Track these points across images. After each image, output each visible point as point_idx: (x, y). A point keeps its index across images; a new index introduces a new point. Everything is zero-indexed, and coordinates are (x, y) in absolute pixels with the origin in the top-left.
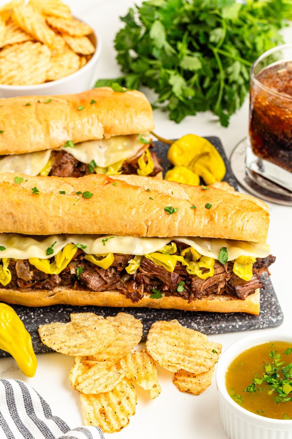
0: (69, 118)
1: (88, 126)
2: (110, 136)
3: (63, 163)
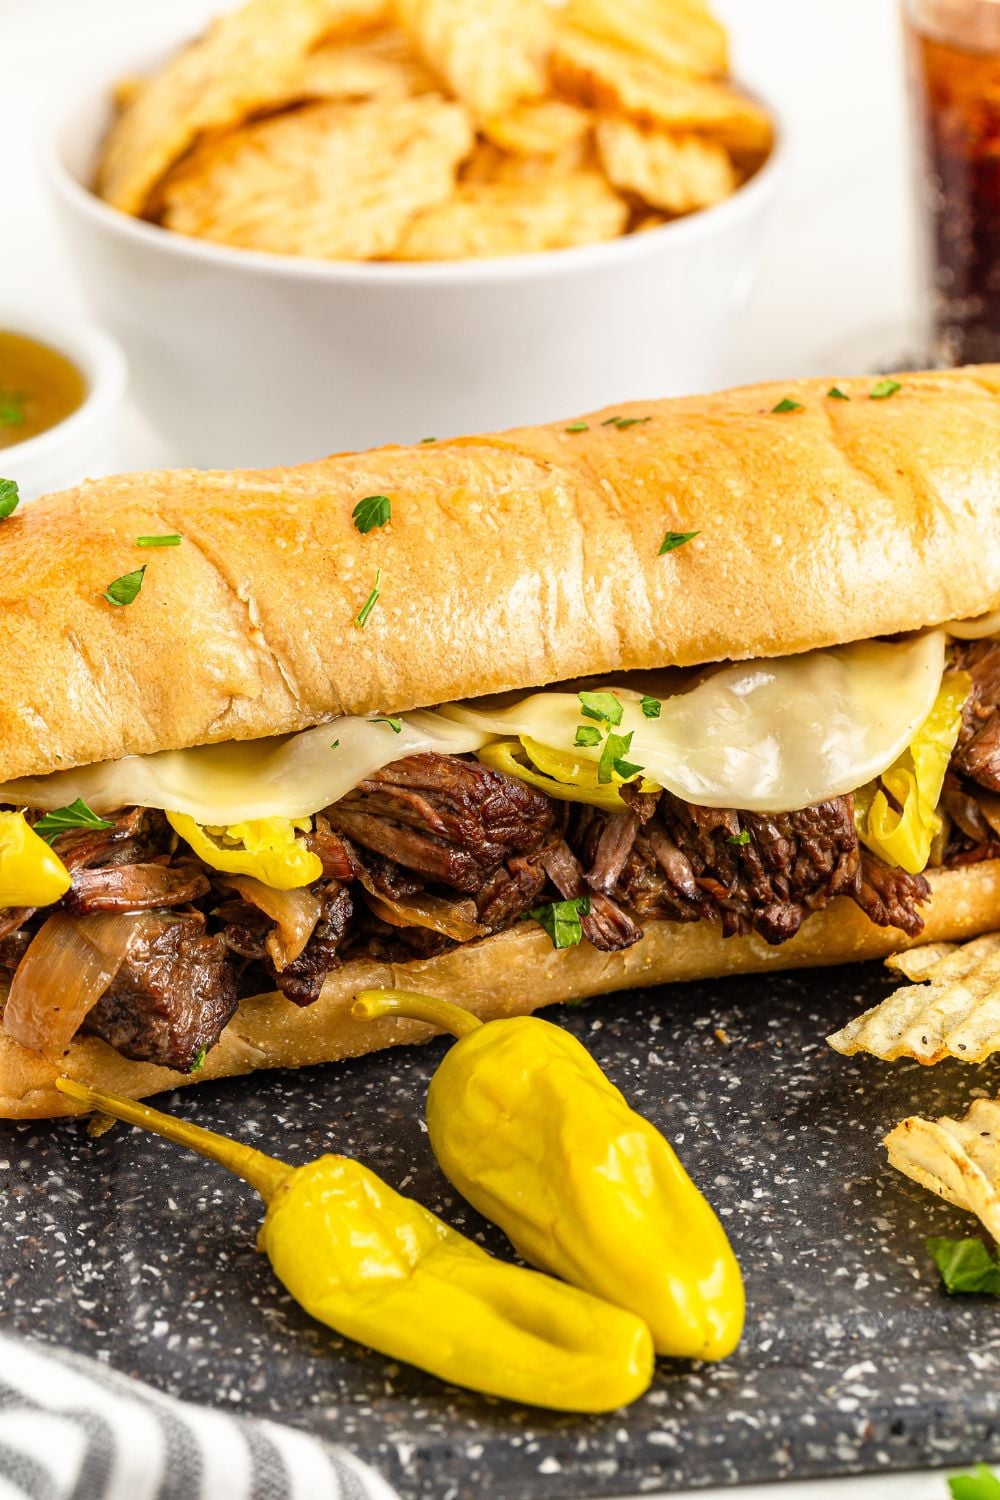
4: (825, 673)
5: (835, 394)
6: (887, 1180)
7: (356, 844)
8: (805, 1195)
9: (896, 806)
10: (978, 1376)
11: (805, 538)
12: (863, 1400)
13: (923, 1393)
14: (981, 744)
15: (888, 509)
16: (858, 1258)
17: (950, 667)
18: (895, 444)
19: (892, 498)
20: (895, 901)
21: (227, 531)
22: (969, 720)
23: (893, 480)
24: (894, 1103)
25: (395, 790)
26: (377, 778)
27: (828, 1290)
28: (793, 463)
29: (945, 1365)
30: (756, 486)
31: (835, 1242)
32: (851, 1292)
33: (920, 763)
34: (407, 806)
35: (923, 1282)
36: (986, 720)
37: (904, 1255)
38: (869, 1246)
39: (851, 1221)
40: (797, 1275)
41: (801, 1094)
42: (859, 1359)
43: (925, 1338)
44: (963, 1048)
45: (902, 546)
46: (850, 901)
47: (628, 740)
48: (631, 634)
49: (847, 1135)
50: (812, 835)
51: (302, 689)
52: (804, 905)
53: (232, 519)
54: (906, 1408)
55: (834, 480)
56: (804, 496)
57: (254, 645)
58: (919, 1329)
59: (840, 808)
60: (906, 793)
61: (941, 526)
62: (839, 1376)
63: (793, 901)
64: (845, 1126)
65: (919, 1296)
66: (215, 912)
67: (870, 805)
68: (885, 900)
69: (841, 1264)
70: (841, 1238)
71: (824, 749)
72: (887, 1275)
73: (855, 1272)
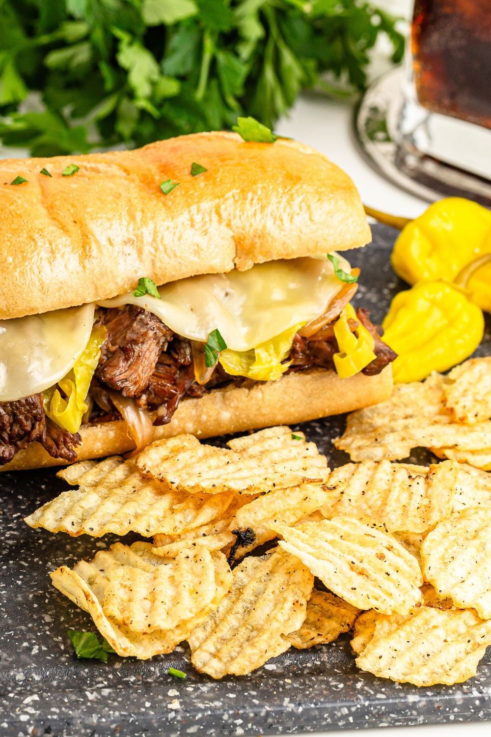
0: (139, 215)
1: (192, 237)
2: (250, 264)
3: (135, 342)
4: (32, 328)
5: (44, 172)
6: (51, 593)
8: (9, 600)
9: (64, 396)
10: (89, 704)
11: (24, 258)
12: (31, 715)
13: (61, 712)
14: (110, 366)
15: (68, 243)
16: (34, 637)
17: (97, 322)
18: (73, 206)
19: (70, 236)
20: (63, 446)
22: (105, 352)
23: (71, 226)
24: (57, 549)
28: (20, 216)
29: (74, 697)
31: (23, 628)
32: (30, 655)
33: (78, 377)
35: (65, 652)
36: (114, 353)
37: (57, 636)
38: (40, 631)
39: (32, 616)
40: (4, 645)
41: (11, 542)
42: (32, 693)
43: (65, 681)
44: (92, 529)
45: (74, 262)
46: (39, 445)
49: (33, 567)
50: (21, 413)
52: (16, 445)
54: (53, 720)
55: (41, 227)
56: (25, 235)
58: (62, 677)
59: (36, 400)
60: (70, 392)
61: (95, 252)
62: (21, 702)
63: (11, 444)
64: (32, 561)
65: (63, 659)
67: (52, 396)
68: (58, 445)
69: (25, 640)
70: (26, 625)
71: (29, 370)
72: (48, 647)
73: (32, 645)
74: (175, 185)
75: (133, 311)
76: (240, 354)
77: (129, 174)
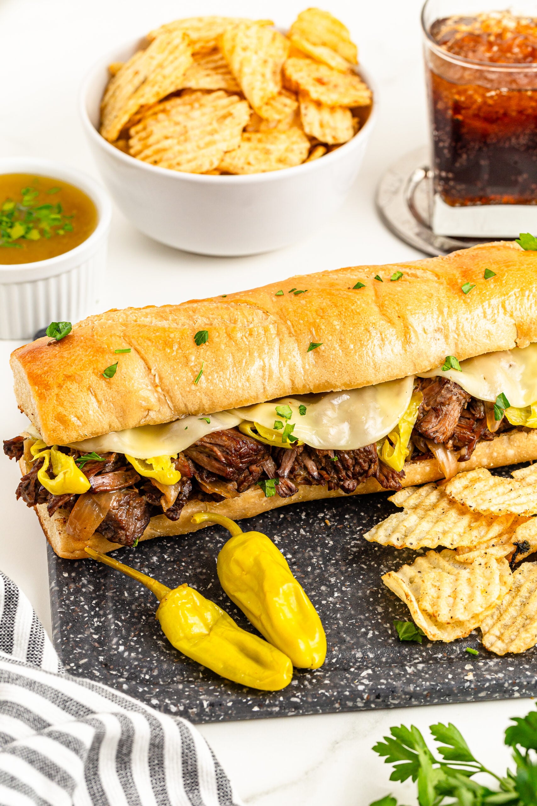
0: (446, 310)
1: (485, 325)
2: (527, 343)
3: (443, 404)
4: (368, 395)
5: (378, 278)
6: (383, 589)
7: (193, 462)
8: (353, 595)
9: (392, 444)
10: (408, 676)
11: (362, 345)
12: (366, 686)
13: (388, 683)
14: (425, 422)
15: (394, 333)
16: (370, 624)
17: (416, 388)
18: (398, 304)
19: (395, 328)
20: (392, 480)
21: (148, 346)
22: (421, 411)
23: (396, 320)
24: (388, 554)
25: (208, 445)
26: (201, 440)
27: (358, 638)
28: (359, 314)
29: (397, 671)
30: (344, 324)
31: (362, 617)
32: (366, 638)
33: (402, 431)
34: (212, 450)
35: (392, 635)
36: (428, 412)
37: (386, 623)
38: (374, 619)
39: (368, 608)
40: (348, 631)
41: (355, 549)
42: (367, 668)
43: (391, 658)
44: (411, 544)
45: (398, 346)
46: (375, 479)
47: (293, 426)
48: (296, 382)
49: (370, 568)
50: (360, 458)
51: (174, 407)
52: (358, 480)
53: (150, 340)
54: (381, 688)
55: (374, 321)
56: (363, 328)
57: (157, 391)
58: (389, 655)
59: (372, 449)
60: (396, 441)
61: (413, 339)
62: (359, 675)
63: (354, 479)
64: (370, 565)
65: (390, 641)
66: (142, 488)
67: (383, 444)
68: (388, 480)
69: (364, 627)
70: (364, 615)
71: (366, 428)
72: (379, 632)
73: (368, 630)
74: (472, 286)
75: (442, 381)
76: (520, 409)
77: (439, 279)
